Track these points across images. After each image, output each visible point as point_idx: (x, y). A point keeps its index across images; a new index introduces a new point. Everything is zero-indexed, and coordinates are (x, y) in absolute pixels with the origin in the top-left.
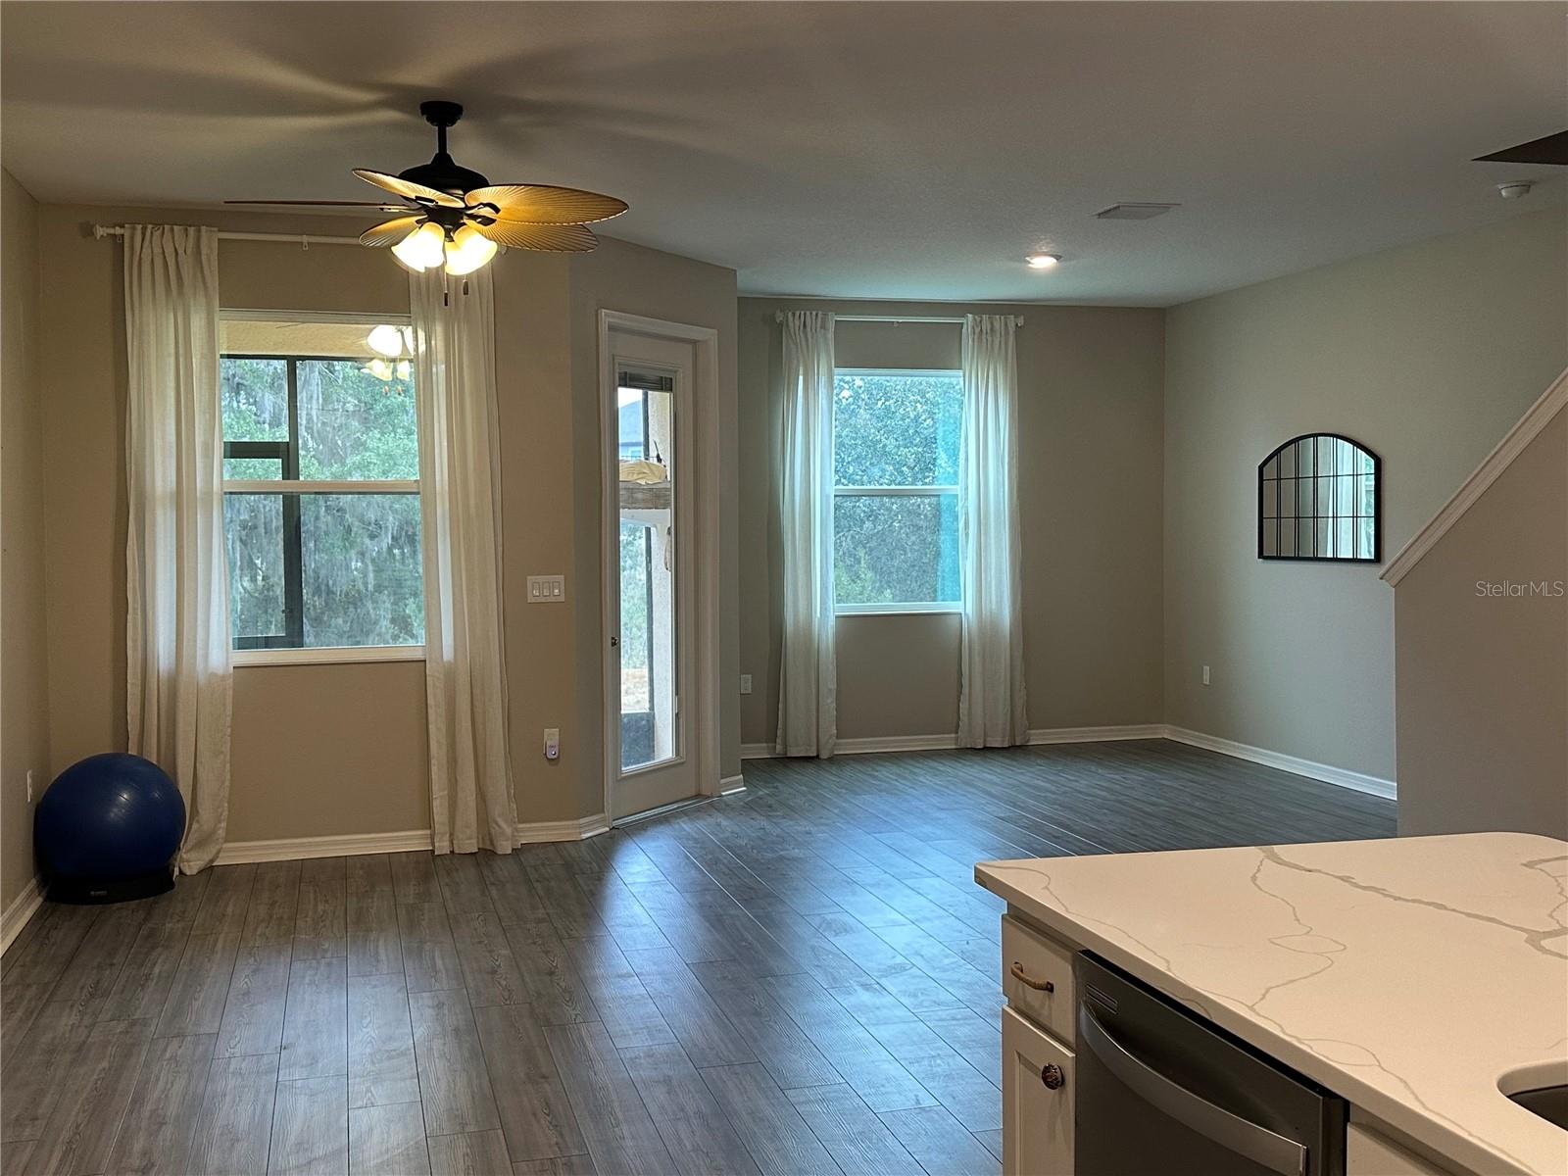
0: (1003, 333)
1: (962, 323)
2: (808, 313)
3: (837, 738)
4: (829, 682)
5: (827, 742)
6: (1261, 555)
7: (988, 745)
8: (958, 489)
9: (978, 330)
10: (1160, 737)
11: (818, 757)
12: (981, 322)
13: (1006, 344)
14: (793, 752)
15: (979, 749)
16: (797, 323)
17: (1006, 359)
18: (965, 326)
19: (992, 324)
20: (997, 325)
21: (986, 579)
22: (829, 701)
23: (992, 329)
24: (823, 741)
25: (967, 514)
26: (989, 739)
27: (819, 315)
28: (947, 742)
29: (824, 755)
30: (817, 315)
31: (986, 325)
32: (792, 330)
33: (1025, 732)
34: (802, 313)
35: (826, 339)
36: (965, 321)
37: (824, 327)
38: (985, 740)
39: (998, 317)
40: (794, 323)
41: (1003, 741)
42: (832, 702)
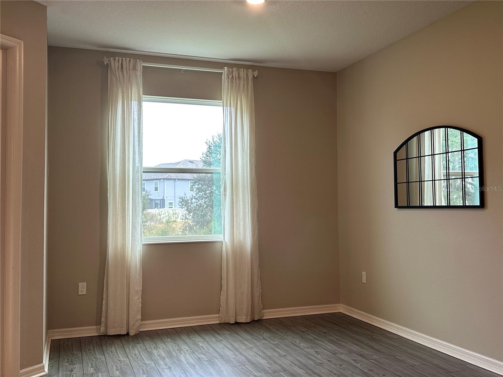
0: (245, 79)
1: (222, 73)
2: (124, 59)
3: (142, 320)
4: (137, 286)
5: (134, 325)
6: (397, 206)
7: (238, 321)
8: (220, 169)
9: (230, 77)
10: (338, 311)
11: (128, 334)
12: (232, 72)
13: (248, 85)
14: (111, 332)
15: (232, 324)
16: (117, 65)
17: (248, 95)
18: (223, 74)
19: (239, 74)
20: (242, 74)
21: (237, 221)
22: (136, 298)
23: (239, 77)
24: (131, 323)
25: (225, 183)
26: (238, 317)
27: (131, 61)
28: (213, 319)
29: (132, 333)
30: (130, 61)
31: (235, 74)
32: (114, 69)
33: (260, 311)
34: (120, 58)
35: (136, 76)
36: (223, 72)
37: (135, 68)
38: (236, 318)
39: (242, 69)
40: (115, 64)
41: (247, 318)
42: (139, 298)
